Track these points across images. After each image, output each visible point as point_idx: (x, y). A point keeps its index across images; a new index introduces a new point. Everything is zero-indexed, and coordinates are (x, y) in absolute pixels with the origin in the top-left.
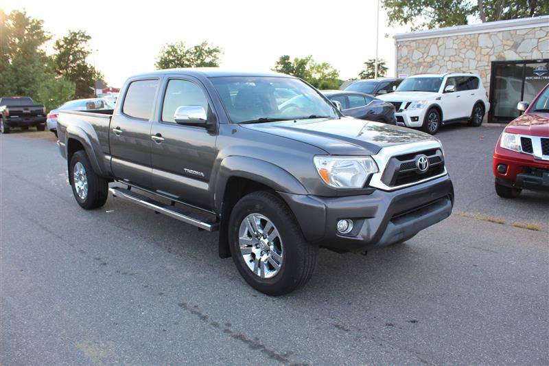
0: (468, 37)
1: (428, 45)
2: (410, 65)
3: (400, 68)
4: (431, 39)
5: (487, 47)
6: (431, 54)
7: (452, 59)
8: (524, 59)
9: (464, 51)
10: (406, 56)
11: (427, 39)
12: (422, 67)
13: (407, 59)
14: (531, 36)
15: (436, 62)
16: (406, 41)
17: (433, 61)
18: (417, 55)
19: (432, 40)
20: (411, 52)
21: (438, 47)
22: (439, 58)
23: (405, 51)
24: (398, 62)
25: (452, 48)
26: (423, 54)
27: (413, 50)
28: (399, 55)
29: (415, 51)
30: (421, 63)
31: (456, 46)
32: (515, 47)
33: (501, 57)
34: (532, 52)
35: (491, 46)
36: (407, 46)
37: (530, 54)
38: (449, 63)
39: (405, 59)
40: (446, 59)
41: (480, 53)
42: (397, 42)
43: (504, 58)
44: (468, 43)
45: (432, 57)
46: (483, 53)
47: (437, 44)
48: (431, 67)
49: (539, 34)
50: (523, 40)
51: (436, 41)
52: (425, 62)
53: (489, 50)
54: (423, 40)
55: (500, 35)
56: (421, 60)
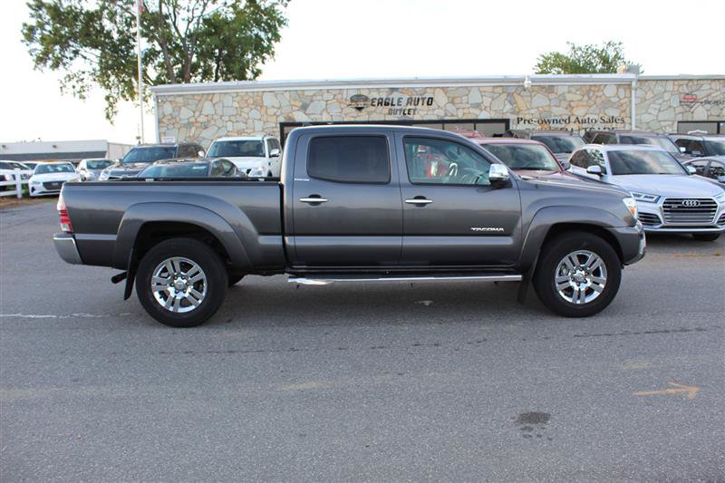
0: (251, 95)
1: (199, 101)
2: (177, 126)
3: (163, 130)
4: (203, 94)
5: (273, 107)
6: (205, 112)
7: (233, 119)
8: (314, 120)
9: (246, 110)
10: (171, 114)
11: (198, 95)
12: (194, 128)
13: (172, 118)
14: (319, 98)
15: (212, 122)
16: (169, 96)
17: (209, 121)
18: (185, 114)
19: (205, 96)
20: (177, 108)
21: (214, 105)
22: (215, 117)
23: (168, 108)
24: (160, 121)
25: (232, 106)
26: (194, 112)
27: (180, 107)
28: (161, 112)
29: (183, 108)
30: (192, 123)
31: (236, 105)
32: (304, 107)
33: (290, 118)
34: (321, 114)
35: (277, 106)
36: (170, 102)
37: (319, 116)
38: (230, 123)
39: (170, 117)
40: (226, 118)
41: (267, 113)
42: (157, 97)
43: (293, 119)
44: (251, 101)
45: (207, 116)
46: (269, 112)
47: (211, 101)
48: (206, 128)
49: (326, 96)
50: (312, 101)
51: (210, 98)
52: (197, 122)
53: (275, 110)
54: (193, 95)
55: (287, 95)
56: (193, 120)
